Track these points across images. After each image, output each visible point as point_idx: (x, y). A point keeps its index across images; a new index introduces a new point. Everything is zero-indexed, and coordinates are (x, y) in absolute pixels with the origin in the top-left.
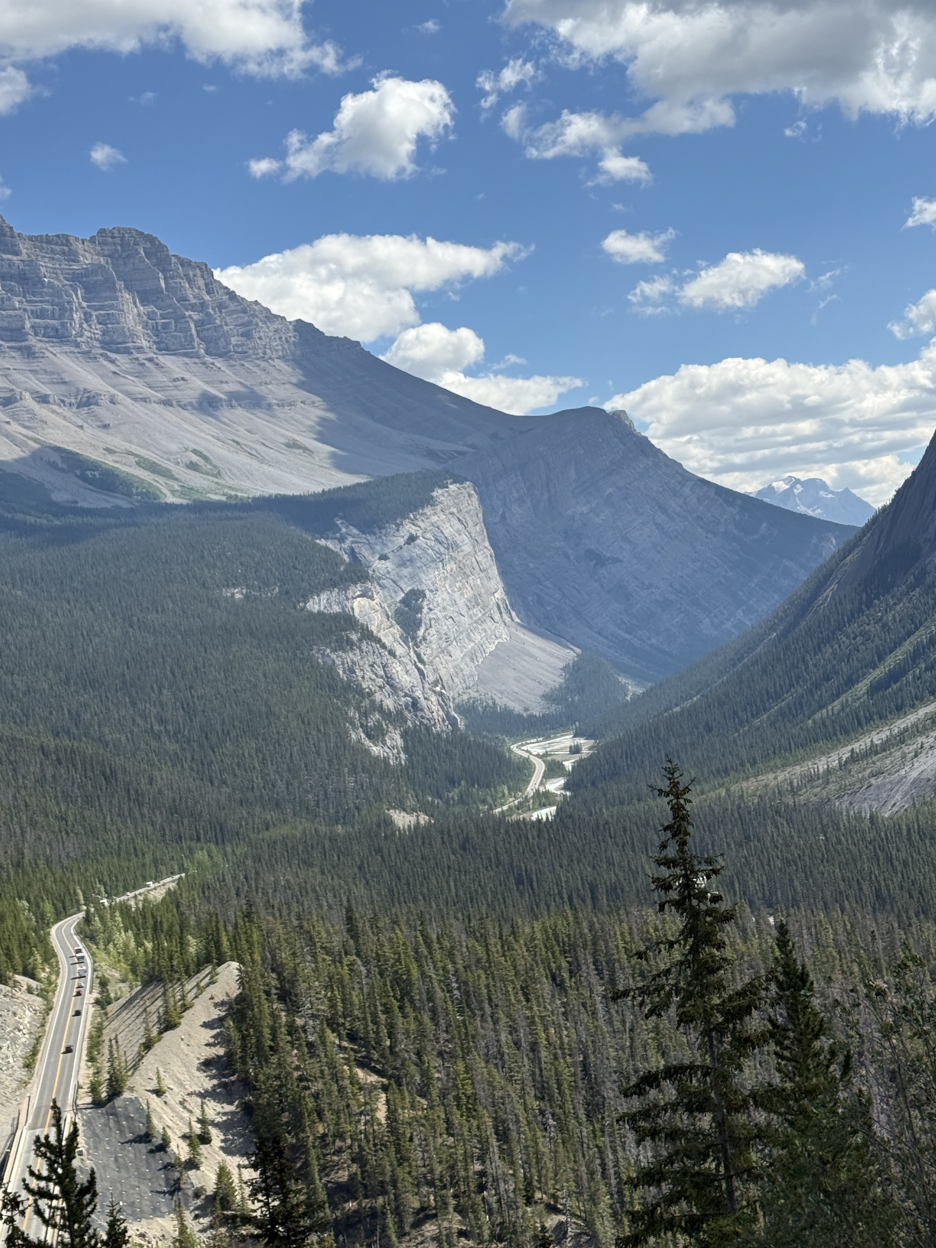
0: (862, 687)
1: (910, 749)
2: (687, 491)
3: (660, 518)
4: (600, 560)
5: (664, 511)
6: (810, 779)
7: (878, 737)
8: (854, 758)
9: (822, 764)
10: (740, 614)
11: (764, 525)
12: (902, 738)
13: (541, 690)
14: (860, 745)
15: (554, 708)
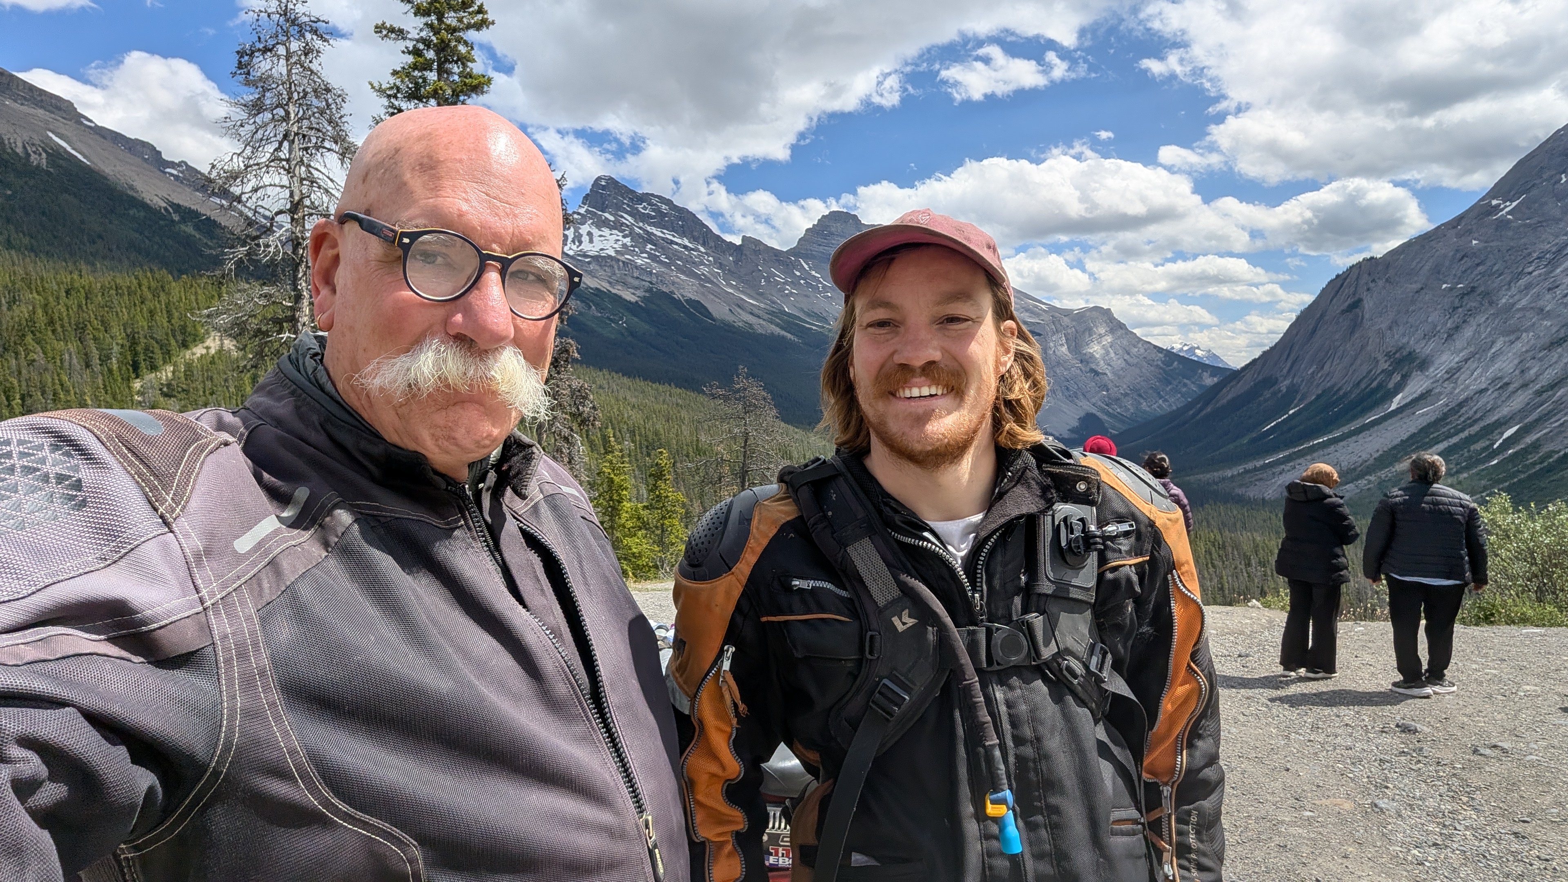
0: (1244, 440)
1: (1278, 469)
2: (1140, 345)
3: (1126, 357)
4: (1096, 373)
5: (1129, 354)
6: (1224, 479)
7: (1259, 463)
8: (1247, 472)
9: (1229, 472)
10: (1161, 401)
11: (1176, 363)
12: (1271, 465)
13: (1069, 427)
14: (1250, 466)
15: (1074, 436)
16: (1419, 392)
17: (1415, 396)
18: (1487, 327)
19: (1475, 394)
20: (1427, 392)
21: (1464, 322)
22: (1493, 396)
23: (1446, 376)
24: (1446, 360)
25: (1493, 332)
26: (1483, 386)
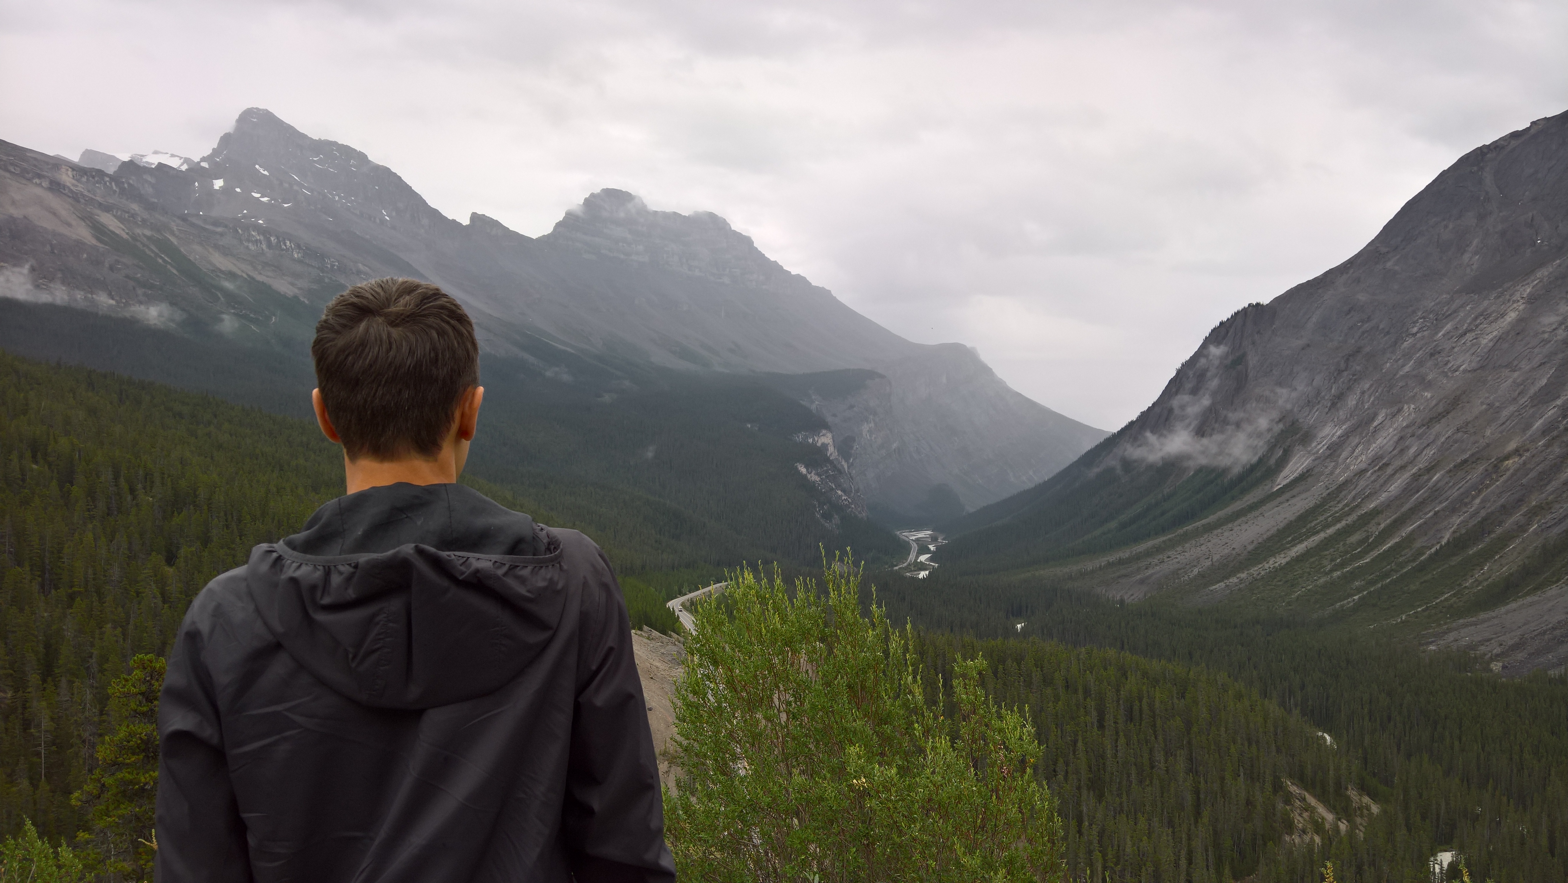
0: (1113, 524)
1: (1145, 562)
4: (954, 432)
6: (1081, 573)
7: (1123, 554)
8: (1109, 564)
9: (1090, 566)
12: (1138, 557)
13: (917, 502)
14: (1113, 557)
15: (922, 513)
16: (1299, 470)
17: (1296, 475)
18: (1370, 397)
19: (1355, 475)
20: (1308, 471)
21: (1349, 388)
22: (1372, 479)
23: (1328, 452)
24: (1330, 432)
25: (1376, 403)
26: (1363, 466)
